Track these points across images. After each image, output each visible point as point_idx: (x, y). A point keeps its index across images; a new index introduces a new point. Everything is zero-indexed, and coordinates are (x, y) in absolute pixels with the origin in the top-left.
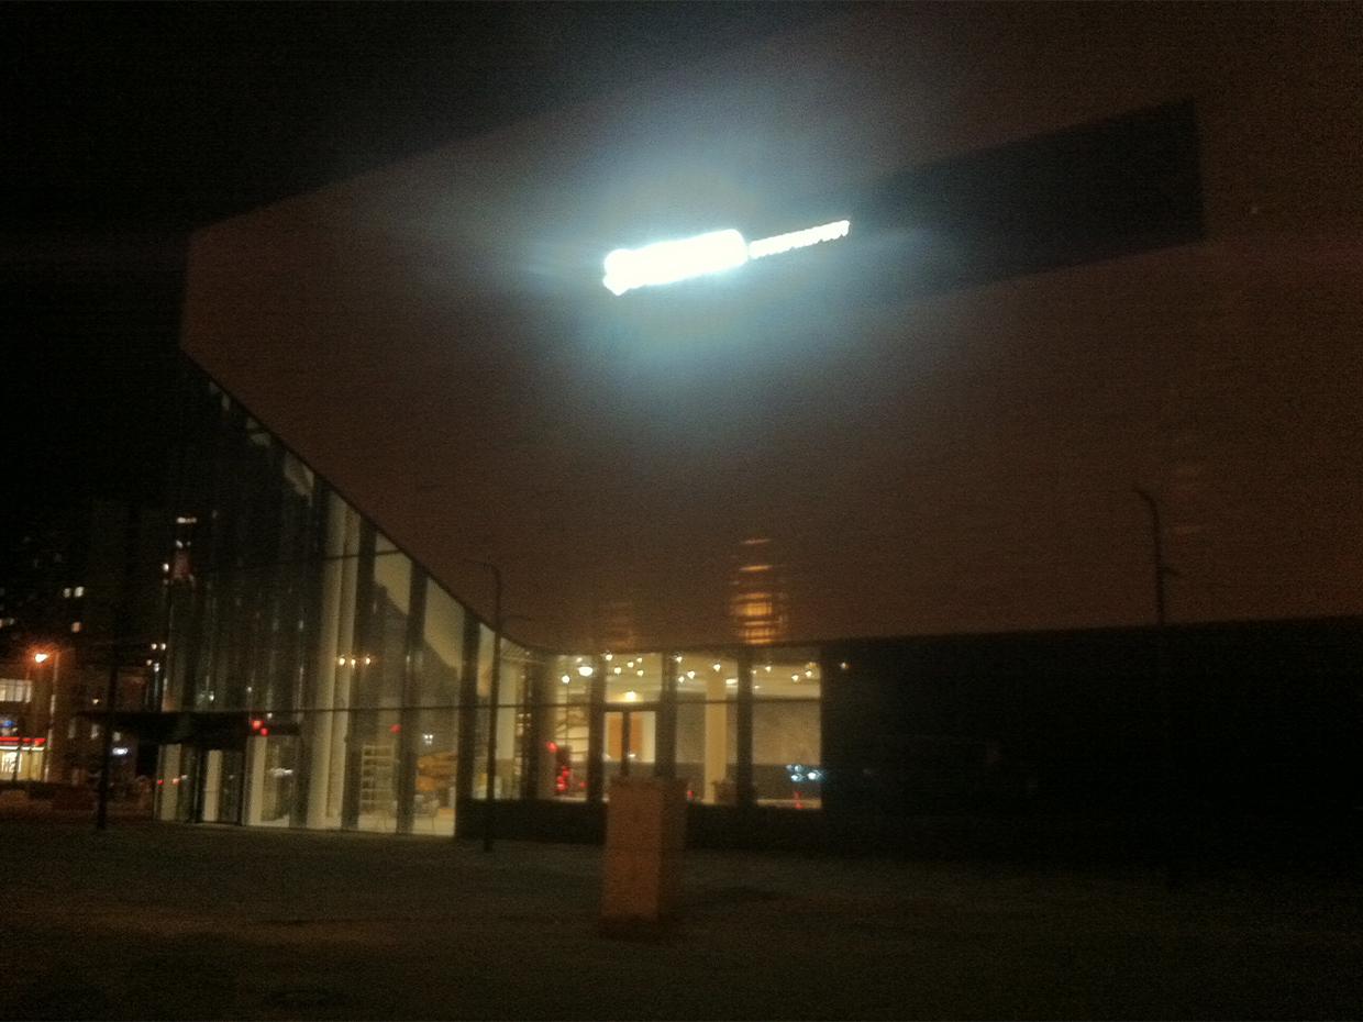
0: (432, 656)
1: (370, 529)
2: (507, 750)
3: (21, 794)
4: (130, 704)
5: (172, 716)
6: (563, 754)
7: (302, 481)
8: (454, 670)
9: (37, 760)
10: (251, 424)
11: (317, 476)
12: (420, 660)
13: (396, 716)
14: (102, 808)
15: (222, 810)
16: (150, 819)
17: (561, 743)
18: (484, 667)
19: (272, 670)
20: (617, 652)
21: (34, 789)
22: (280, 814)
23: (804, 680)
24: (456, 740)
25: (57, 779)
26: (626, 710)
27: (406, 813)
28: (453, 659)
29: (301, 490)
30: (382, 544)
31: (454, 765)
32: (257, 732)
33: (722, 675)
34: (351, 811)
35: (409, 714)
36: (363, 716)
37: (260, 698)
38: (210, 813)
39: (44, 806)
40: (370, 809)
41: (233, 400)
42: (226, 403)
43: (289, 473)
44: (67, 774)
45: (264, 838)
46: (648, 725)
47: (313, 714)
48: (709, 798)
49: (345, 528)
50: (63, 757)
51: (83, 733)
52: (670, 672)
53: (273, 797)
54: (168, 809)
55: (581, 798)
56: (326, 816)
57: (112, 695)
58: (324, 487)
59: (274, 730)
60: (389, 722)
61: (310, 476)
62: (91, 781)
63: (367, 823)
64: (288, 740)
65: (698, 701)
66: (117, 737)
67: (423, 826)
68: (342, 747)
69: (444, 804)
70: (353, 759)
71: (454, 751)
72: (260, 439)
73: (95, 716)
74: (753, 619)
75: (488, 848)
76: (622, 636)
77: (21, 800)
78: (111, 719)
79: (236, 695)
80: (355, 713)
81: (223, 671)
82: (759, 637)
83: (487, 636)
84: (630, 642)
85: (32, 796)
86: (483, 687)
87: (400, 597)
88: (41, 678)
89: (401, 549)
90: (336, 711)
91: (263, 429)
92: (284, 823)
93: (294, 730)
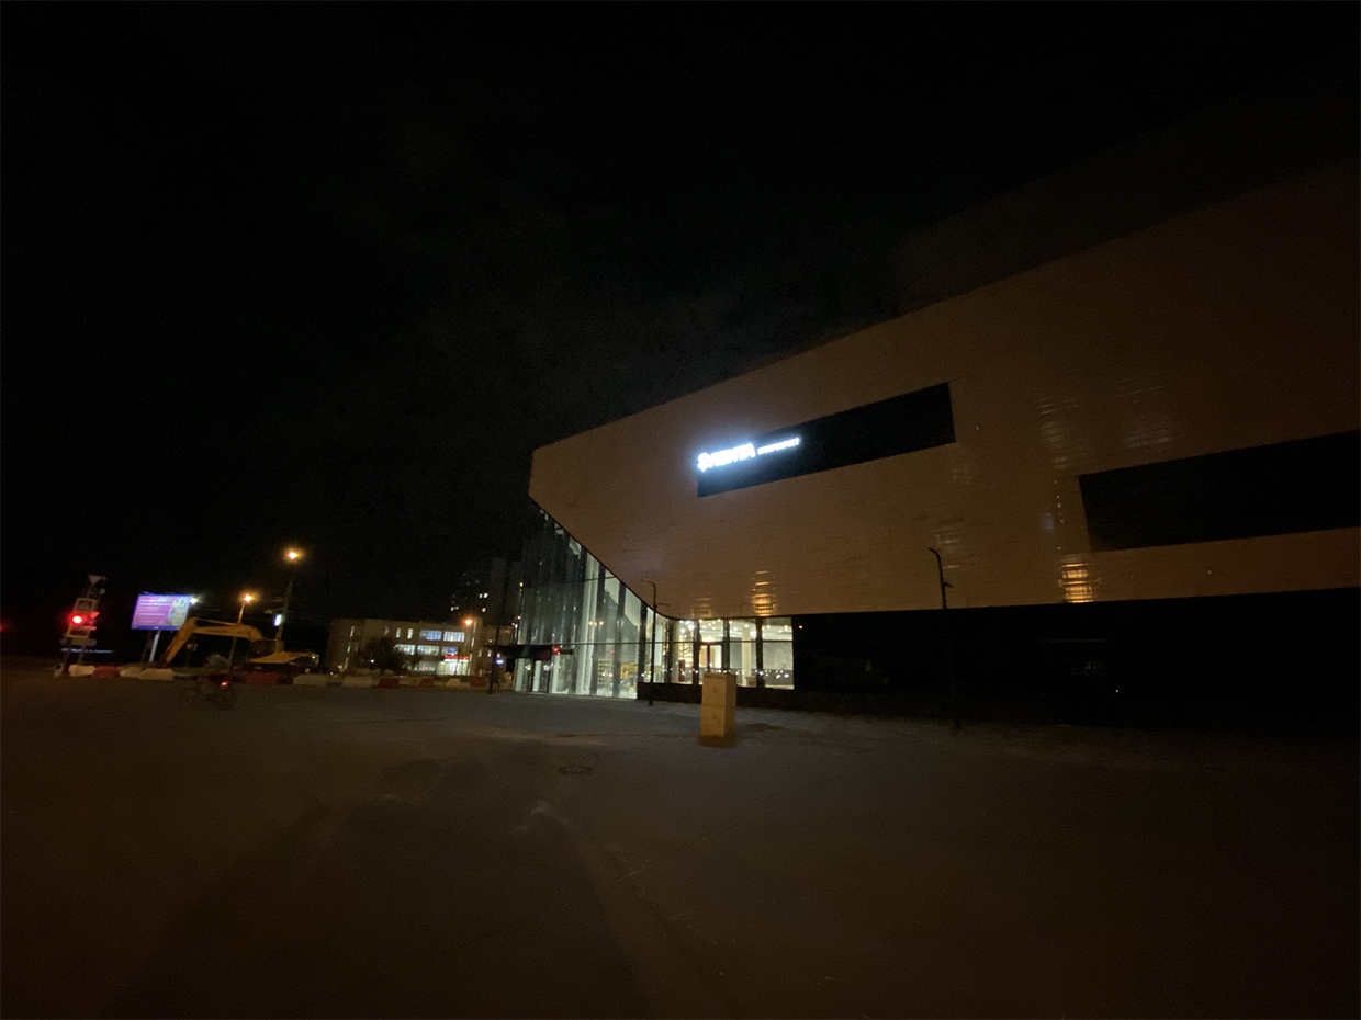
0: (628, 621)
1: (603, 568)
2: (659, 661)
3: (457, 680)
4: (505, 642)
5: (521, 647)
6: (682, 664)
7: (576, 549)
8: (636, 627)
9: (465, 666)
10: (557, 526)
11: (582, 547)
12: (623, 623)
13: (612, 646)
14: (491, 687)
15: (541, 687)
16: (511, 691)
17: (681, 659)
18: (649, 625)
19: (563, 626)
20: (705, 619)
21: (463, 678)
22: (564, 689)
23: (784, 632)
24: (637, 657)
25: (473, 674)
26: (709, 645)
27: (616, 689)
28: (637, 623)
29: (576, 553)
30: (608, 574)
31: (636, 668)
32: (556, 653)
33: (749, 630)
34: (594, 688)
35: (618, 645)
36: (599, 646)
37: (558, 638)
38: (536, 688)
39: (467, 685)
40: (602, 686)
41: (550, 517)
42: (547, 517)
43: (571, 545)
44: (477, 671)
45: (557, 698)
46: (718, 650)
47: (579, 646)
48: (744, 684)
49: (593, 568)
50: (476, 665)
51: (485, 654)
52: (727, 628)
53: (562, 681)
54: (519, 686)
55: (690, 683)
56: (584, 690)
57: (497, 637)
58: (585, 550)
59: (562, 652)
60: (610, 648)
61: (579, 546)
62: (487, 675)
63: (600, 692)
64: (568, 656)
65: (739, 641)
66: (499, 655)
67: (623, 694)
68: (591, 659)
69: (632, 685)
70: (595, 665)
71: (637, 662)
72: (560, 532)
73: (490, 647)
74: (763, 605)
75: (651, 704)
76: (706, 613)
77: (457, 682)
78: (496, 648)
79: (548, 638)
80: (595, 644)
81: (543, 627)
82: (764, 613)
83: (650, 612)
84: (710, 615)
85: (461, 681)
86: (649, 635)
87: (615, 597)
88: (469, 632)
89: (615, 576)
90: (588, 644)
91: (561, 528)
92: (566, 692)
93: (571, 652)
